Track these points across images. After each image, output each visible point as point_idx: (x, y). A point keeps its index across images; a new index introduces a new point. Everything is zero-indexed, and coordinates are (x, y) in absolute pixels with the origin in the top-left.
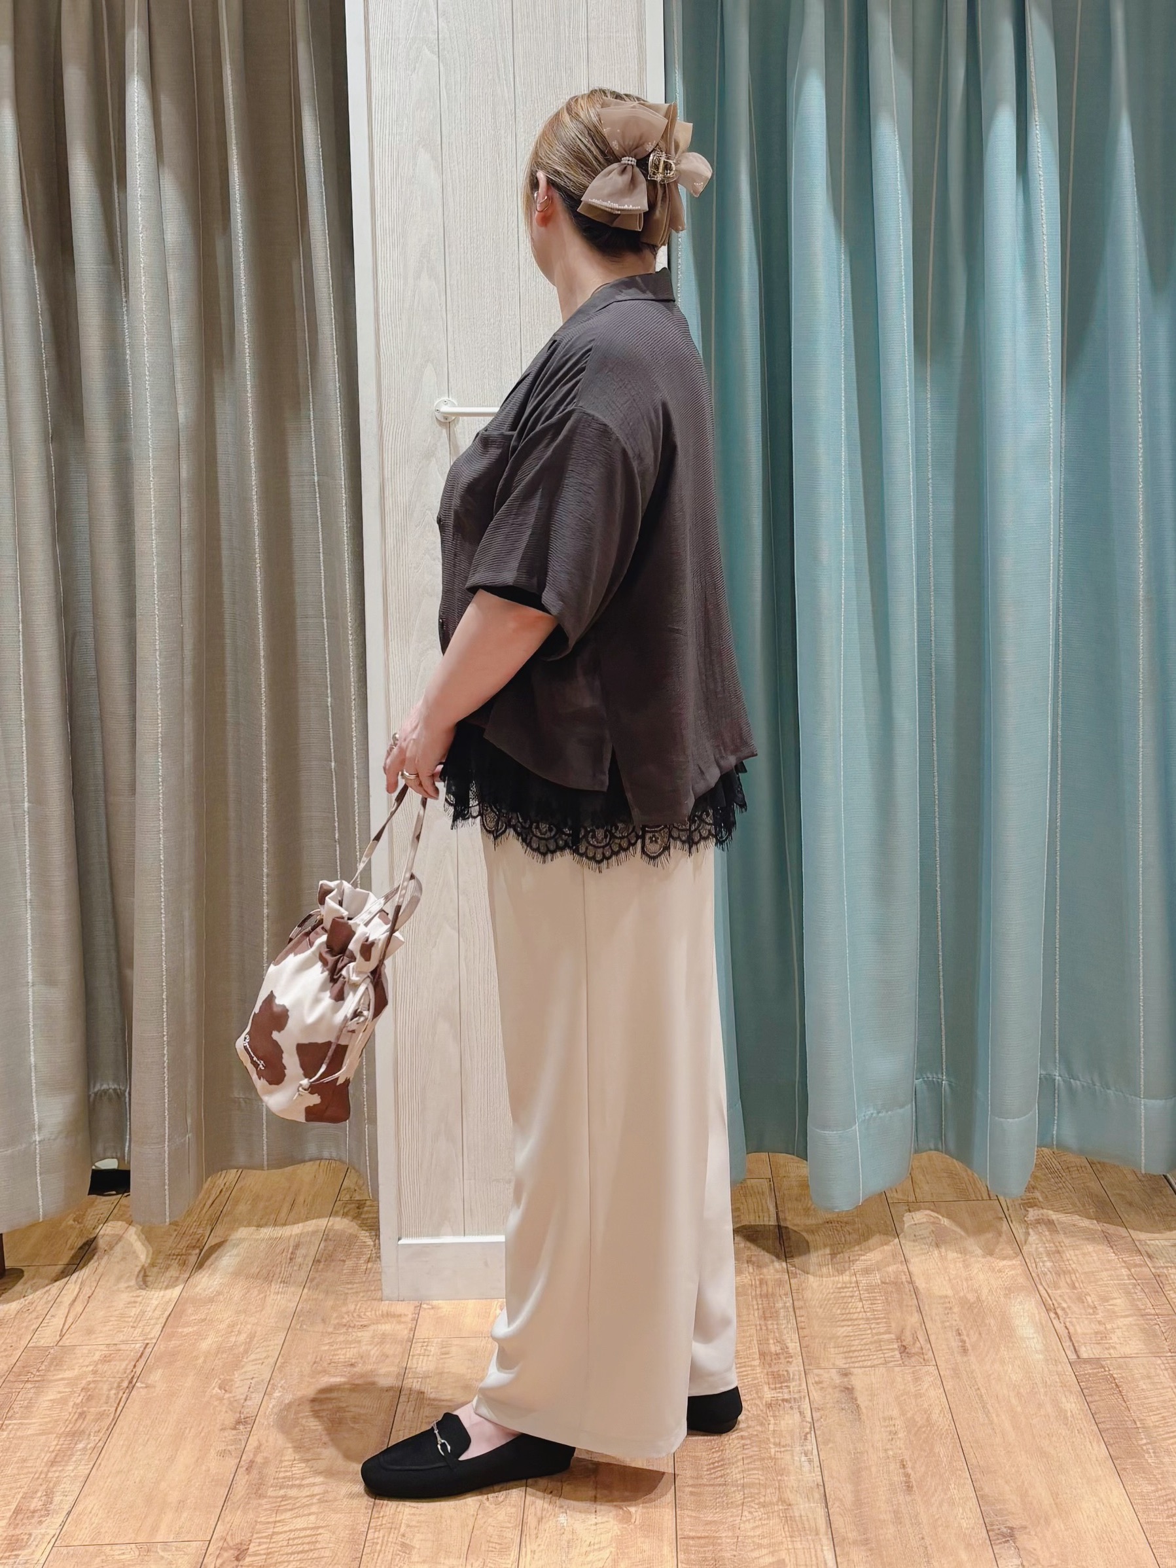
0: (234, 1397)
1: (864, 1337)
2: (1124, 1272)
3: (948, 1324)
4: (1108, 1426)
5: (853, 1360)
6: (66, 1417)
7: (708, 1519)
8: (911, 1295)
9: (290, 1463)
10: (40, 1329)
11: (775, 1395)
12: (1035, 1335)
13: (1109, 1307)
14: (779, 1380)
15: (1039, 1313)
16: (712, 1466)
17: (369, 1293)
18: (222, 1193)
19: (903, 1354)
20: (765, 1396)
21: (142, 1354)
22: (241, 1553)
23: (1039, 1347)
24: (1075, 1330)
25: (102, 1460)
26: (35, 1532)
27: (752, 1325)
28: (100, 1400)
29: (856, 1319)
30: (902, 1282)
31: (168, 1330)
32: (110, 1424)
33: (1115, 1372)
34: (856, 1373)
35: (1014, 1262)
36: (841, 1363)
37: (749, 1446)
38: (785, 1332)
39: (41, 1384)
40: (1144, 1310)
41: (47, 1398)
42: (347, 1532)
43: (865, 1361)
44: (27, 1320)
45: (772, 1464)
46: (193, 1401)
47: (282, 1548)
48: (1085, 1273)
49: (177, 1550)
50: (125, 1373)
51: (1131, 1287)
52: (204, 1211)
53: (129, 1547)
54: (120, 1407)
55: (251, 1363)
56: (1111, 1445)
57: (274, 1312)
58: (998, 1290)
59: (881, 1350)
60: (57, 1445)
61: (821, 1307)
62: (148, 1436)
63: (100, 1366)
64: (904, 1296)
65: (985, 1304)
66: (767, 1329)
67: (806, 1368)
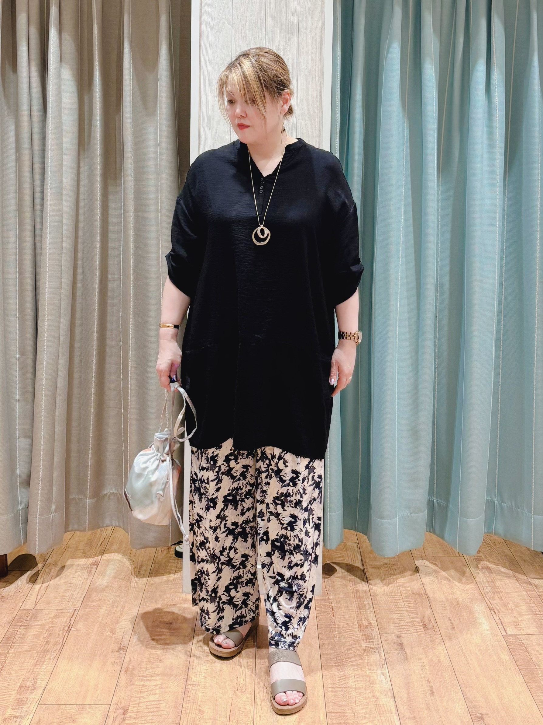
0: (117, 636)
1: (405, 619)
2: (524, 593)
3: (445, 615)
4: (523, 667)
5: (402, 630)
6: (40, 643)
7: (340, 704)
8: (426, 600)
9: (145, 669)
10: (25, 601)
11: (367, 645)
12: (485, 622)
13: (519, 610)
14: (368, 638)
15: (487, 611)
16: (340, 678)
17: (176, 589)
18: (106, 539)
19: (425, 628)
20: (363, 646)
21: (73, 615)
22: (125, 711)
23: (488, 628)
24: (504, 620)
25: (58, 664)
26: (30, 697)
27: (354, 611)
28: (55, 635)
29: (402, 611)
30: (422, 594)
31: (84, 604)
32: (61, 647)
33: (524, 641)
34: (403, 636)
35: (473, 587)
36: (396, 631)
37: (357, 670)
38: (369, 615)
39: (28, 627)
40: (535, 612)
41: (31, 634)
42: (173, 703)
43: (408, 631)
44: (20, 596)
45: (368, 679)
46: (98, 638)
47: (144, 710)
48: (507, 593)
49: (95, 709)
50: (66, 623)
51: (528, 600)
52: (97, 548)
53: (73, 706)
54: (65, 639)
55: (123, 621)
56: (525, 676)
57: (133, 596)
58: (467, 600)
59: (415, 626)
60: (37, 656)
61: (385, 604)
62: (79, 654)
63: (54, 619)
64: (423, 601)
65: (461, 606)
66: (361, 614)
67: (380, 633)
